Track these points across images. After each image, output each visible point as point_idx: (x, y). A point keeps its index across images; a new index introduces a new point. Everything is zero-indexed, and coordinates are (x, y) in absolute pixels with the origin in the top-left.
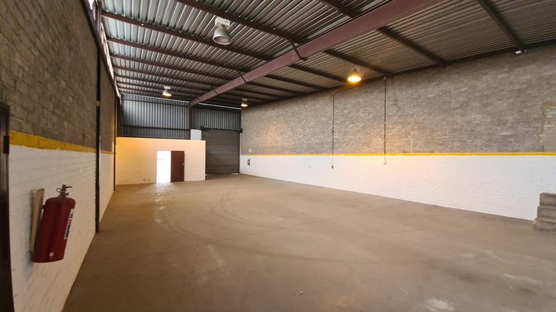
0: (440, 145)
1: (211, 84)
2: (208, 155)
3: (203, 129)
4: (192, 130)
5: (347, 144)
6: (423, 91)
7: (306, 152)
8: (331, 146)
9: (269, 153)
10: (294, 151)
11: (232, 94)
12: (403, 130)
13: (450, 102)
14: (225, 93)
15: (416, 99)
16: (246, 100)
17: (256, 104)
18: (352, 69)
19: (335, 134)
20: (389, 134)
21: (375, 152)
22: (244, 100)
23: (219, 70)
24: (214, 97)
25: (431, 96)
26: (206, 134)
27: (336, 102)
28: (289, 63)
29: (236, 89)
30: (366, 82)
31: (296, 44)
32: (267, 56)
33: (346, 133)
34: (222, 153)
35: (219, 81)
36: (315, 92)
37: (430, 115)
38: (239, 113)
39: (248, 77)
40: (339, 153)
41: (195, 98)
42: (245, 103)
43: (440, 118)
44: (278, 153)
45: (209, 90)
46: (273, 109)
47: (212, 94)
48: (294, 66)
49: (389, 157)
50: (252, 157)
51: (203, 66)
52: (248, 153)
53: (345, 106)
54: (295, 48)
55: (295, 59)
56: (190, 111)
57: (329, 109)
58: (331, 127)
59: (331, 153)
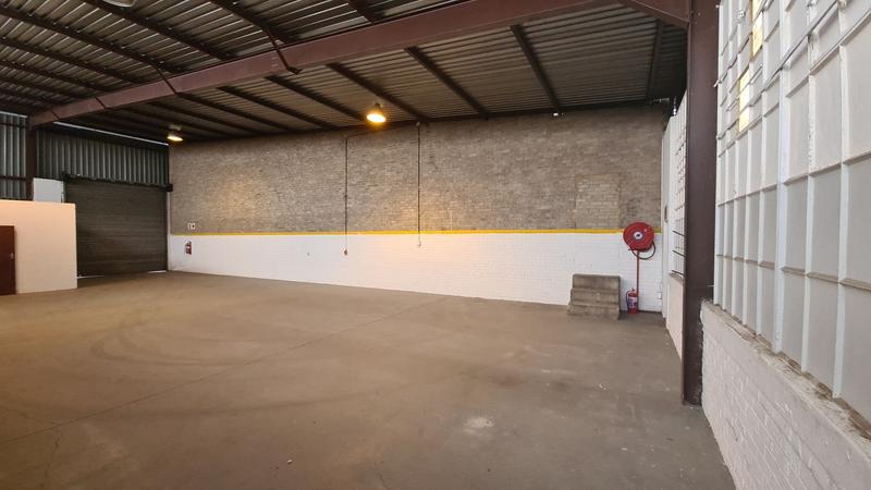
0: (483, 219)
1: (87, 84)
2: (82, 233)
3: (67, 179)
4: (35, 179)
5: (368, 217)
6: (464, 147)
7: (302, 229)
8: (342, 219)
9: (231, 231)
10: (281, 227)
11: (142, 113)
12: (441, 200)
13: (492, 166)
14: (128, 108)
15: (457, 157)
16: (179, 128)
17: (199, 139)
18: (374, 103)
19: (349, 200)
20: (423, 204)
21: (405, 229)
22: (173, 127)
23: (107, 57)
24: (99, 113)
25: (474, 155)
26: (75, 189)
27: (350, 151)
28: (266, 72)
29: (154, 103)
30: (393, 126)
31: (278, 42)
32: (222, 51)
33: (365, 200)
34: (123, 231)
35: (110, 80)
36: (317, 130)
37: (471, 180)
38: (164, 152)
39: (180, 83)
40: (356, 230)
41: (41, 110)
42: (177, 133)
43: (481, 185)
44: (249, 231)
45: (82, 97)
46: (238, 152)
47: (91, 106)
48: (274, 79)
49: (425, 237)
50: (196, 240)
51: (65, 42)
52: (186, 231)
53: (364, 156)
54: (276, 47)
55: (276, 67)
56: (31, 136)
57: (340, 160)
58: (343, 190)
59: (342, 230)
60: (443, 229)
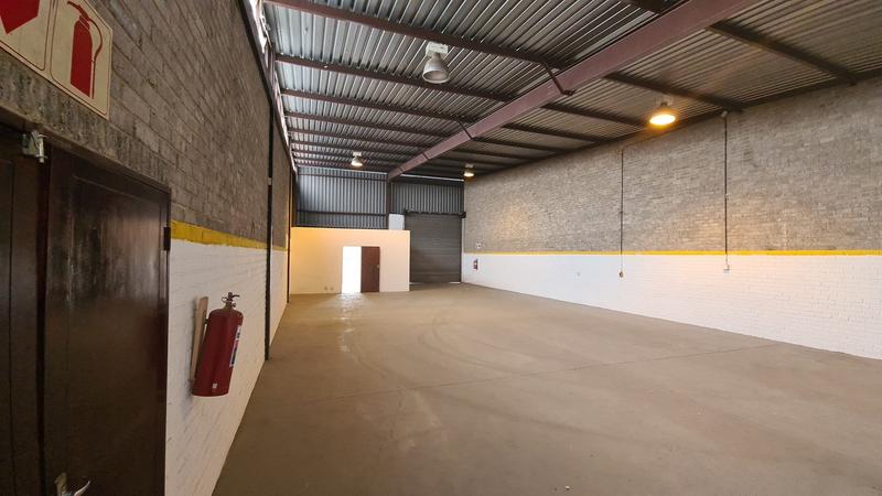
0: (848, 234)
1: (419, 145)
2: (413, 252)
3: (406, 214)
4: (391, 215)
5: (649, 235)
6: (809, 131)
7: (572, 249)
8: (618, 237)
9: (508, 251)
10: (550, 247)
11: (450, 159)
12: (767, 208)
13: (868, 151)
14: (440, 157)
15: (794, 148)
16: (471, 166)
17: (486, 172)
18: (659, 103)
19: (625, 217)
20: (733, 216)
21: (706, 248)
22: (468, 166)
23: (431, 123)
24: (426, 164)
25: (827, 140)
26: (412, 221)
27: (626, 163)
28: (543, 102)
29: (457, 149)
30: (686, 124)
31: (554, 71)
32: (505, 95)
33: (646, 215)
34: (436, 250)
35: (429, 139)
36: (590, 145)
37: (825, 176)
38: (460, 187)
39: (475, 130)
40: (634, 250)
41: (395, 167)
42: (470, 170)
43: (848, 182)
44: (523, 250)
45: (415, 154)
46: (515, 180)
47: (420, 160)
48: (550, 106)
49: (734, 258)
50: (480, 257)
51: (408, 119)
52: (474, 250)
53: (644, 167)
54: (552, 77)
55: (552, 94)
56: (389, 186)
57: (614, 174)
58: (618, 206)
59: (617, 250)
60: (770, 249)
